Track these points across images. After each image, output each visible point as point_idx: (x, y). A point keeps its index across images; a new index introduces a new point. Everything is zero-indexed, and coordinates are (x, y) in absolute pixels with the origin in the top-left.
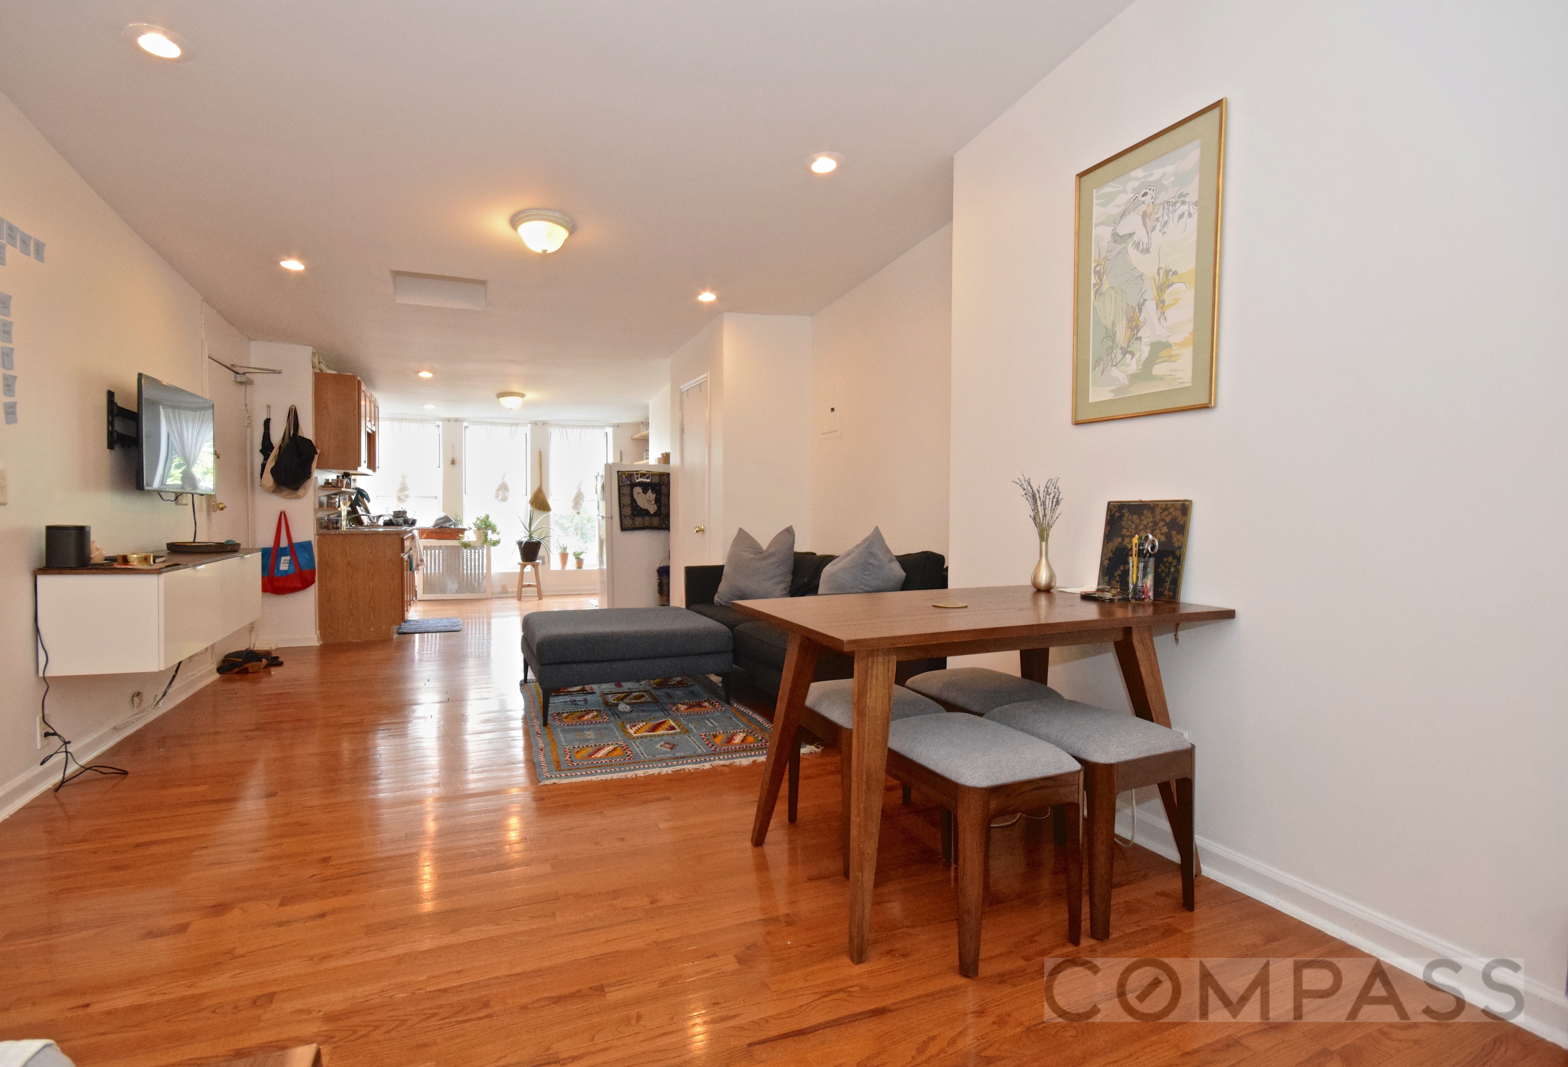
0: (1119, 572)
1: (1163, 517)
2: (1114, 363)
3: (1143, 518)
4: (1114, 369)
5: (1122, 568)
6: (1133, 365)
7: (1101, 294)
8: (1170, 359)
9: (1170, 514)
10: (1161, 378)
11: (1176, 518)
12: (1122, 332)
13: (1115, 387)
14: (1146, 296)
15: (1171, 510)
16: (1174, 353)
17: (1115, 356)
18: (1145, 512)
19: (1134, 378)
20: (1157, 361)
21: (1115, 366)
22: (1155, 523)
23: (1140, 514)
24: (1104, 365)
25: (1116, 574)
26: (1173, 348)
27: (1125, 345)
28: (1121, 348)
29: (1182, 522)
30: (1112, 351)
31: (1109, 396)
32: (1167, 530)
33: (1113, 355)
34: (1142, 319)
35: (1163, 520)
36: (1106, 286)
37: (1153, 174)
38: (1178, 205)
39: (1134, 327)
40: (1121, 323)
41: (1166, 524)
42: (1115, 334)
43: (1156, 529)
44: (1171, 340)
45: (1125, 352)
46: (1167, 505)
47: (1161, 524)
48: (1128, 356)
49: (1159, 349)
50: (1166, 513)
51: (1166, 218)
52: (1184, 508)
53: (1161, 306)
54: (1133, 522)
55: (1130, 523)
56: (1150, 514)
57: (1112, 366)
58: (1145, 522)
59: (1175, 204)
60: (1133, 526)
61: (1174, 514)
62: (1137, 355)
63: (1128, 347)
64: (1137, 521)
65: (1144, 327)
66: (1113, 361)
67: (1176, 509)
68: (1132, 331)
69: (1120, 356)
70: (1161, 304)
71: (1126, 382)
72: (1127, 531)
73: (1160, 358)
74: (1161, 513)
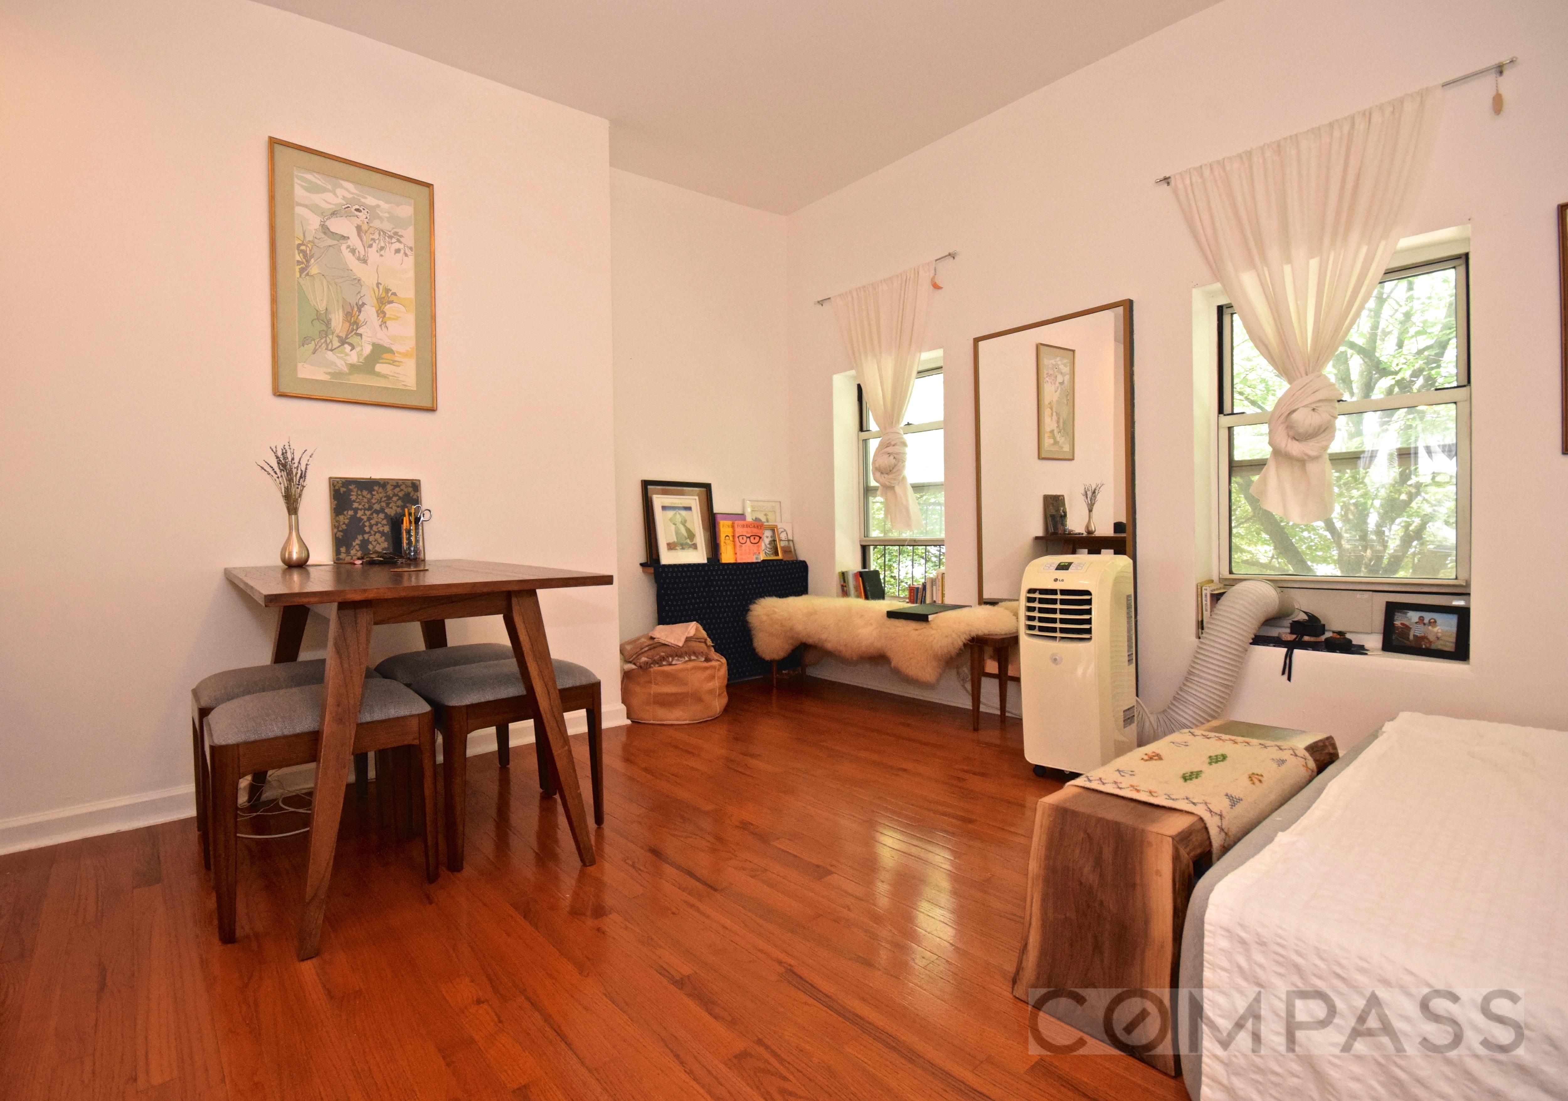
0: (358, 542)
1: (396, 492)
2: (330, 348)
3: (374, 493)
4: (330, 353)
5: (360, 537)
6: (354, 357)
7: (307, 274)
8: (393, 362)
9: (402, 490)
10: (385, 377)
11: (409, 494)
12: (338, 321)
13: (332, 371)
14: (365, 300)
15: (401, 487)
16: (396, 359)
17: (331, 341)
18: (376, 488)
19: (354, 368)
20: (381, 361)
21: (331, 350)
22: (389, 498)
23: (371, 491)
24: (316, 345)
25: (354, 544)
26: (396, 355)
27: (343, 335)
28: (338, 336)
29: (415, 497)
30: (327, 335)
31: (326, 378)
32: (402, 504)
33: (328, 341)
34: (361, 317)
35: (395, 495)
36: (314, 270)
37: (366, 198)
38: (394, 240)
39: (354, 324)
40: (337, 313)
41: (400, 498)
42: (329, 321)
43: (390, 503)
44: (394, 348)
45: (343, 342)
46: (397, 483)
47: (395, 499)
48: (347, 348)
49: (379, 352)
50: (398, 489)
51: (382, 244)
52: (415, 486)
53: (382, 315)
54: (363, 496)
55: (360, 497)
56: (381, 490)
57: (327, 349)
58: (377, 497)
59: (391, 237)
60: (365, 500)
61: (405, 490)
62: (358, 349)
63: (347, 337)
64: (369, 496)
65: (364, 327)
66: (327, 345)
67: (407, 486)
68: (350, 325)
69: (336, 343)
70: (381, 313)
71: (345, 369)
72: (360, 505)
73: (383, 359)
74: (393, 489)
